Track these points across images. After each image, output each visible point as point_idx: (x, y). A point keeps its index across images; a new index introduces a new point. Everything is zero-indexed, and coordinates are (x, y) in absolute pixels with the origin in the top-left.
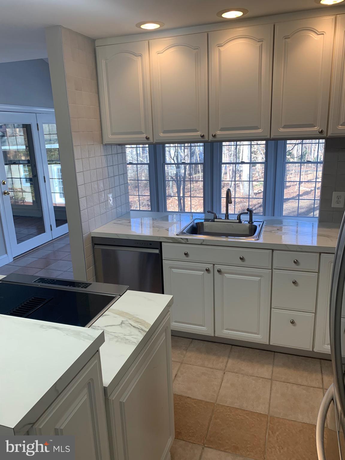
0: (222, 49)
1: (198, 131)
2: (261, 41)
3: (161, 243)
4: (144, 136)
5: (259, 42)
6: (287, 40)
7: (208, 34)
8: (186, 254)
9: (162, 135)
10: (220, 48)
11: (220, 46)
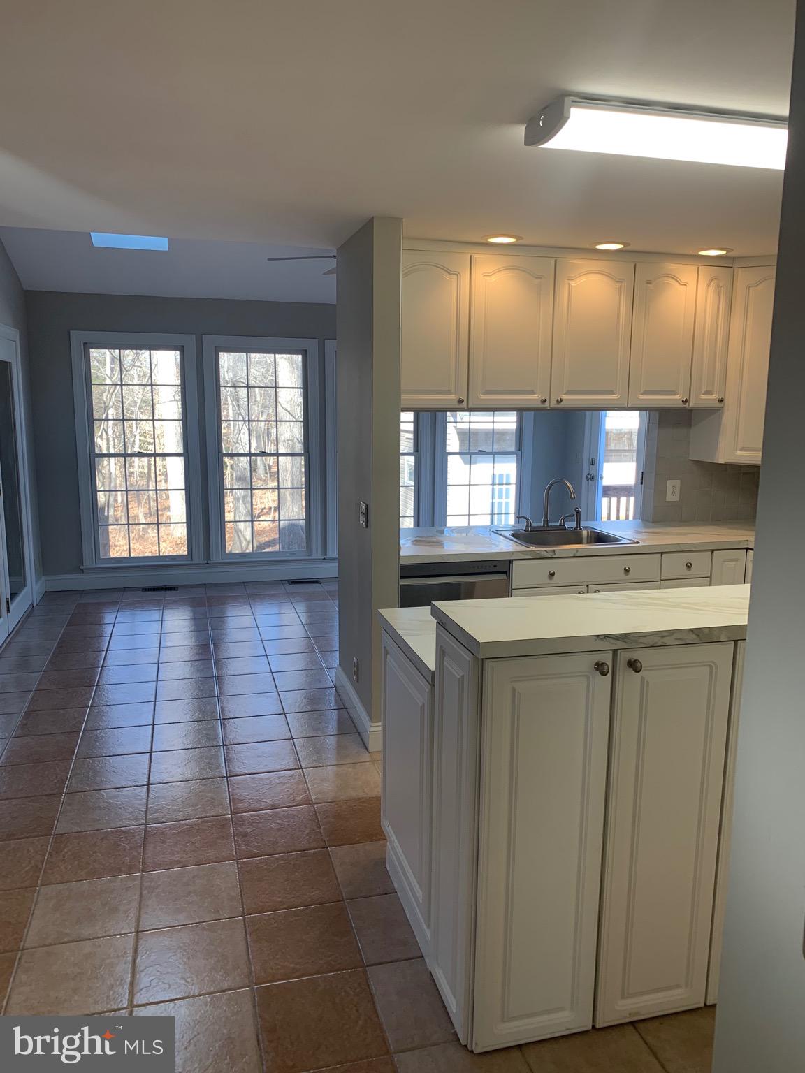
0: (573, 283)
1: (534, 394)
2: (620, 281)
3: (511, 561)
4: (453, 397)
5: (618, 282)
6: (649, 285)
7: (556, 261)
8: (552, 575)
9: (482, 397)
10: (570, 282)
11: (571, 279)
